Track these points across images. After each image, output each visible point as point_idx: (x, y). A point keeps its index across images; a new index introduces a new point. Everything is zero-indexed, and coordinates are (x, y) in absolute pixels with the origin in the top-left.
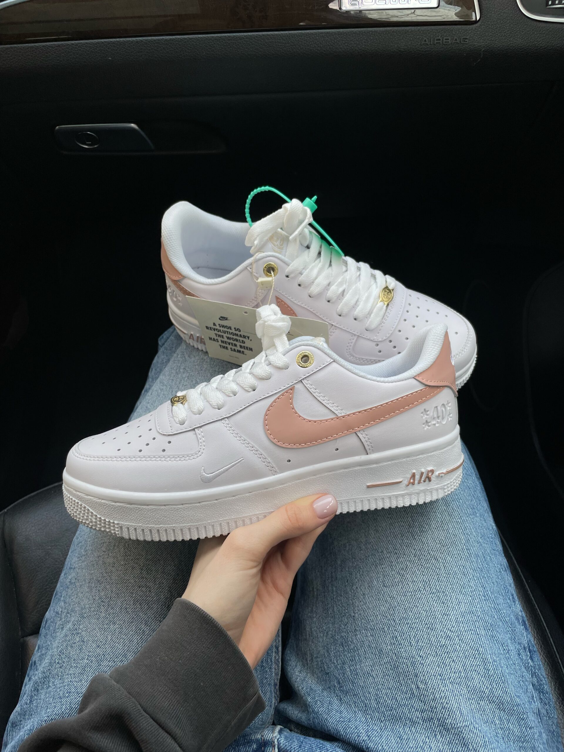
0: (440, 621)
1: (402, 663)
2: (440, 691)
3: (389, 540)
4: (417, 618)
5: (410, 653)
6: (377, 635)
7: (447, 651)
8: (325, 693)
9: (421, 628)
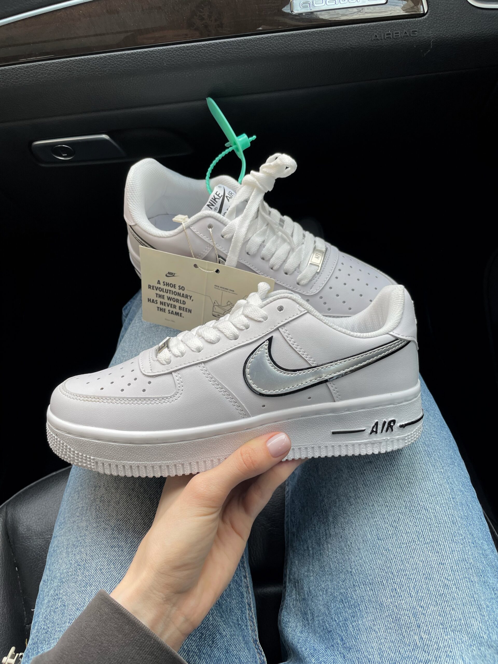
0: (436, 571)
1: (403, 615)
2: (443, 640)
3: (379, 494)
4: (414, 569)
5: (411, 604)
6: (376, 589)
7: (447, 599)
8: (329, 652)
9: (419, 579)
